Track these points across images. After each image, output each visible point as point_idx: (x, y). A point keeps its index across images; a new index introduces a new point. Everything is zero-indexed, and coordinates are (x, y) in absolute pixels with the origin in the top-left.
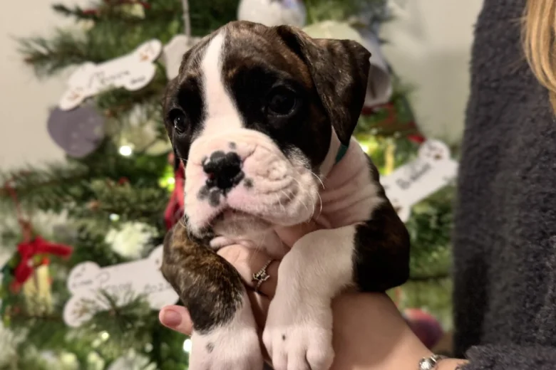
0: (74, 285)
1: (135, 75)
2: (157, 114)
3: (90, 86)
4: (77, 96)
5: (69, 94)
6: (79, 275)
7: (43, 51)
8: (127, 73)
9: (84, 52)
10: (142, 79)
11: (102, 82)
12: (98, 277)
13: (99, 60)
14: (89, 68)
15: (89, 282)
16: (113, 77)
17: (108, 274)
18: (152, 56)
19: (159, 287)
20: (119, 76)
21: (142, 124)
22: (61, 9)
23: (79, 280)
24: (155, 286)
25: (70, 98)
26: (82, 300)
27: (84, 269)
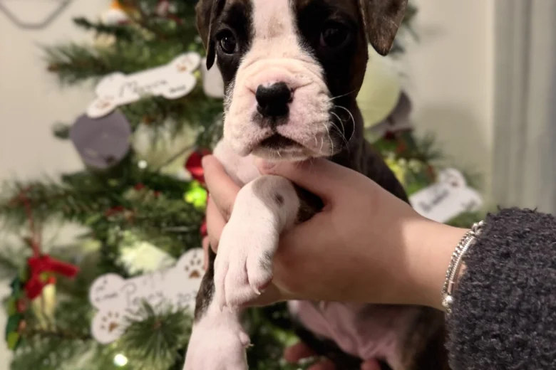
0: (98, 300)
1: (174, 85)
3: (121, 94)
4: (107, 105)
6: (101, 288)
8: (164, 83)
10: (183, 88)
12: (122, 289)
14: (118, 79)
15: (114, 295)
16: (149, 87)
17: (134, 285)
18: (191, 67)
20: (155, 85)
22: (83, 22)
23: (101, 294)
24: (188, 295)
25: (98, 107)
26: (110, 314)
27: (105, 282)
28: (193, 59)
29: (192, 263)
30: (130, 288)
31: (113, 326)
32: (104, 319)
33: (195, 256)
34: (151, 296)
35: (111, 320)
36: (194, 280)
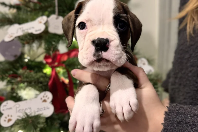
0: (3, 110)
1: (37, 28)
3: (17, 32)
4: (11, 36)
5: (8, 35)
6: (5, 106)
8: (33, 28)
10: (40, 30)
11: (23, 31)
12: (14, 106)
13: (20, 23)
15: (11, 108)
16: (27, 29)
17: (19, 105)
19: (43, 109)
20: (30, 29)
22: (3, 4)
24: (42, 109)
25: (8, 37)
26: (8, 116)
27: (7, 103)
29: (44, 97)
31: (10, 120)
32: (6, 118)
33: (45, 94)
34: (26, 109)
35: (8, 118)
36: (44, 103)
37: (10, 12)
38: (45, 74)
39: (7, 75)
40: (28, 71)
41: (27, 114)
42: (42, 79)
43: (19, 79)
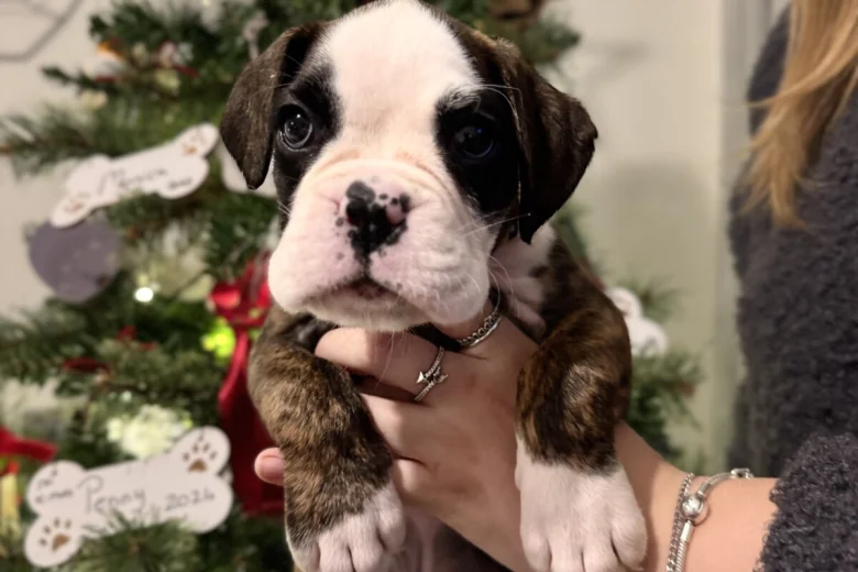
0: (39, 500)
1: (176, 176)
2: (205, 236)
3: (101, 190)
4: (79, 207)
5: (65, 202)
6: (47, 483)
7: (27, 136)
8: (162, 172)
9: (90, 140)
10: (184, 183)
11: (123, 184)
12: (80, 485)
13: (114, 153)
14: (99, 165)
15: (67, 494)
16: (140, 179)
17: (101, 480)
18: (203, 149)
19: (192, 498)
20: (150, 177)
21: (181, 251)
22: (55, 74)
23: (47, 491)
24: (185, 497)
25: (67, 210)
26: (57, 523)
27: (55, 473)
28: (207, 135)
29: (196, 449)
30: (94, 484)
31: (60, 541)
32: (47, 530)
33: (201, 439)
34: (125, 498)
35: (56, 532)
36: (196, 475)
37: (81, 107)
38: (211, 355)
39: (58, 360)
40: (135, 345)
41: (121, 519)
42: (189, 379)
43: (99, 378)
